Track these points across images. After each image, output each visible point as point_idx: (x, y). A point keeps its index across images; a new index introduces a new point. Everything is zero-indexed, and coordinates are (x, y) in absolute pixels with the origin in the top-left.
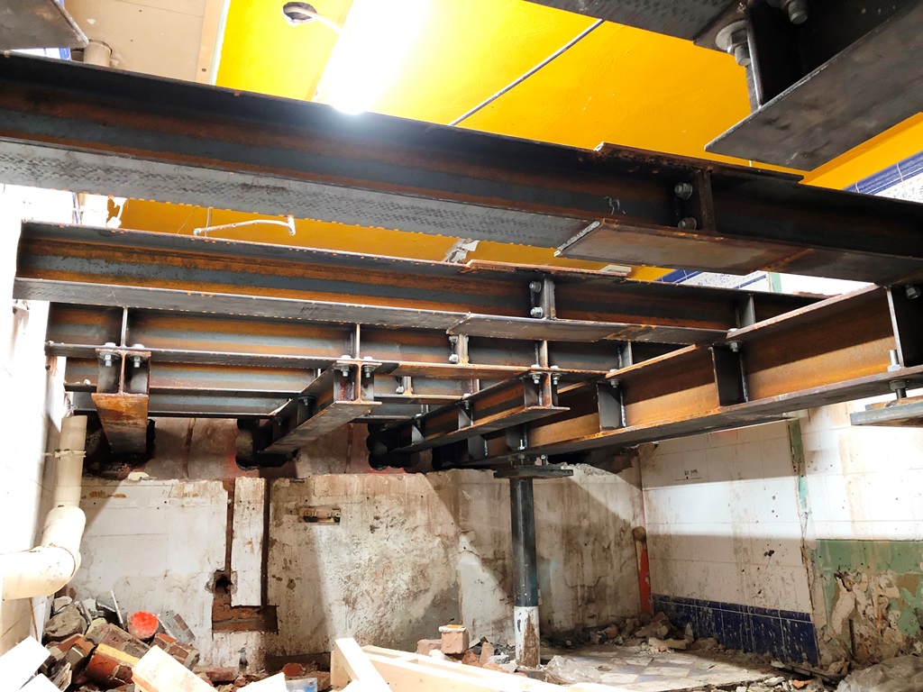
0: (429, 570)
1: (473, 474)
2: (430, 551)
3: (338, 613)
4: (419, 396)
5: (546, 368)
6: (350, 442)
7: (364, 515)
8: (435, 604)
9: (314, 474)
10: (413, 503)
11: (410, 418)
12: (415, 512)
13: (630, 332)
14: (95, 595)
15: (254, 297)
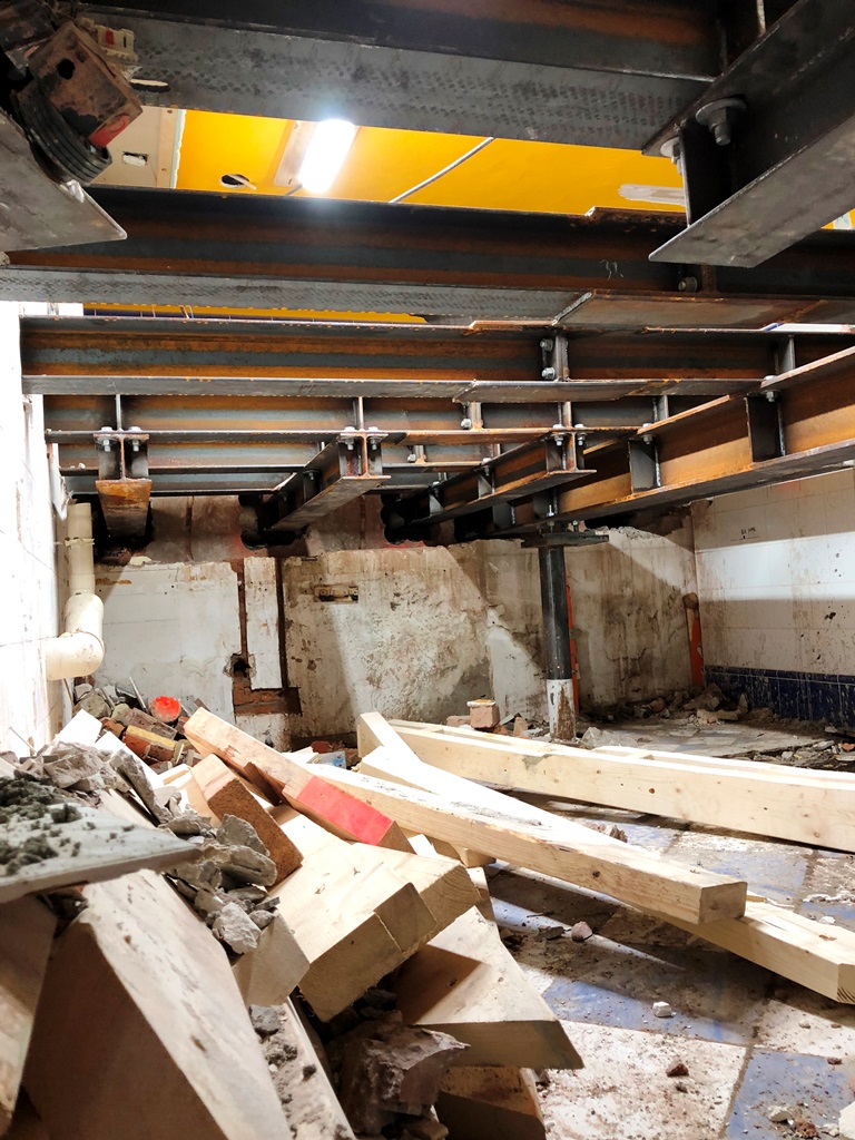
0: (456, 646)
1: (500, 545)
2: (456, 626)
3: (362, 692)
4: (433, 464)
5: (569, 427)
6: (363, 515)
7: (384, 593)
8: (464, 681)
9: (327, 551)
10: (436, 578)
11: (427, 487)
12: (437, 587)
13: (653, 387)
14: (114, 682)
15: (252, 379)
